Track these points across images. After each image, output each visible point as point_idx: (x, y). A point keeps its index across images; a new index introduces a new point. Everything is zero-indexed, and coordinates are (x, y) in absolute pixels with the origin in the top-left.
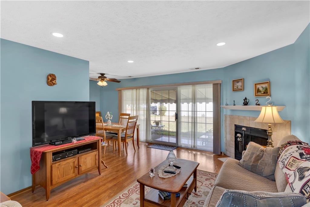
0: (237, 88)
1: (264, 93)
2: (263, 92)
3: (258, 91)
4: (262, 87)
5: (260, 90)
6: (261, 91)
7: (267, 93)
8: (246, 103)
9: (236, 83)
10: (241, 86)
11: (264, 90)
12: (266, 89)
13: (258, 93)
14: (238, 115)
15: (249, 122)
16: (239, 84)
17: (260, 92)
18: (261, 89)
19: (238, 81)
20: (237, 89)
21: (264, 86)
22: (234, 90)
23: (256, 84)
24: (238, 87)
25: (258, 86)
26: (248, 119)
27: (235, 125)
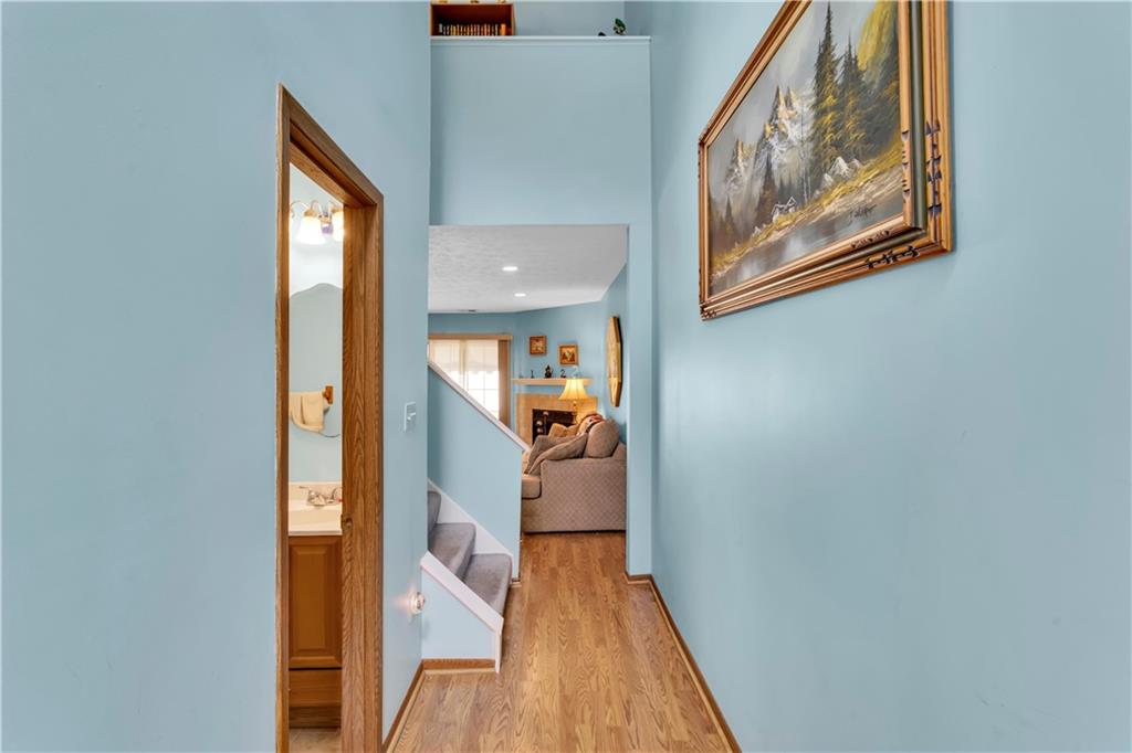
0: (536, 350)
1: (571, 360)
3: (564, 357)
5: (566, 357)
8: (548, 375)
9: (535, 342)
10: (542, 348)
11: (570, 357)
12: (573, 355)
13: (563, 360)
15: (552, 403)
16: (540, 344)
18: (567, 354)
19: (537, 339)
20: (537, 352)
21: (571, 350)
22: (532, 352)
24: (538, 349)
25: (565, 350)
26: (550, 399)
27: (534, 410)
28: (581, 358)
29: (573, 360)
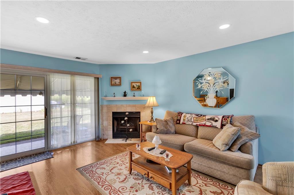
1: (138, 89)
2: (136, 88)
3: (134, 87)
4: (136, 85)
7: (140, 89)
8: (125, 95)
9: (114, 80)
10: (119, 83)
11: (137, 87)
12: (139, 86)
14: (116, 104)
15: (126, 108)
16: (118, 81)
17: (135, 88)
18: (135, 86)
19: (116, 78)
20: (115, 84)
21: (138, 84)
22: (112, 85)
23: (133, 82)
25: (133, 84)
26: (125, 106)
27: (113, 112)
28: (143, 88)
29: (139, 88)
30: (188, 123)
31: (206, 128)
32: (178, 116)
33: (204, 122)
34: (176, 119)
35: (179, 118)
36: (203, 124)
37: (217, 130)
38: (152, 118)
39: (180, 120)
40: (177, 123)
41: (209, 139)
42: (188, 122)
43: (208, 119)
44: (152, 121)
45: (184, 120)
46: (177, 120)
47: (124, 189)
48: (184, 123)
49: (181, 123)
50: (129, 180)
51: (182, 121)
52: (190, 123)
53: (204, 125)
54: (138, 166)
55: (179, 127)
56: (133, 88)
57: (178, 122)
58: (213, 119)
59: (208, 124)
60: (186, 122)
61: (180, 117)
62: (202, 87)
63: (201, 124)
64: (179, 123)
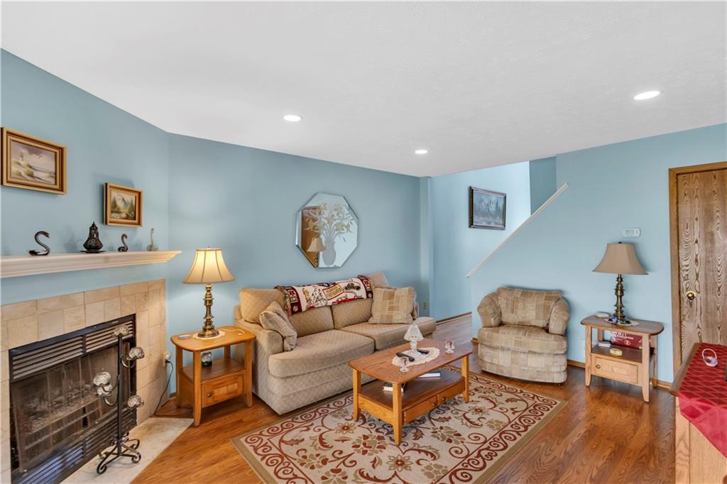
0: (31, 175)
2: (124, 215)
3: (114, 208)
4: (123, 199)
5: (119, 209)
6: (121, 210)
7: (135, 219)
11: (127, 210)
12: (132, 209)
13: (114, 215)
16: (43, 164)
17: (119, 212)
18: (120, 204)
20: (30, 181)
21: (128, 198)
23: (111, 186)
24: (36, 174)
25: (114, 195)
27: (11, 351)
29: (133, 215)
30: (320, 305)
31: (349, 305)
32: (291, 296)
33: (344, 295)
34: (289, 304)
35: (294, 299)
36: (343, 299)
37: (363, 302)
38: (208, 322)
39: (298, 304)
40: (293, 313)
41: (354, 322)
42: (319, 302)
43: (346, 288)
44: (209, 332)
45: (308, 300)
46: (292, 305)
47: (456, 452)
48: (311, 308)
49: (304, 308)
50: (421, 445)
51: (304, 305)
52: (323, 303)
53: (347, 300)
54: (418, 402)
55: (299, 321)
56: (112, 212)
57: (296, 309)
58: (350, 287)
59: (350, 296)
60: (313, 303)
61: (295, 295)
62: (316, 228)
63: (340, 300)
64: (300, 310)
